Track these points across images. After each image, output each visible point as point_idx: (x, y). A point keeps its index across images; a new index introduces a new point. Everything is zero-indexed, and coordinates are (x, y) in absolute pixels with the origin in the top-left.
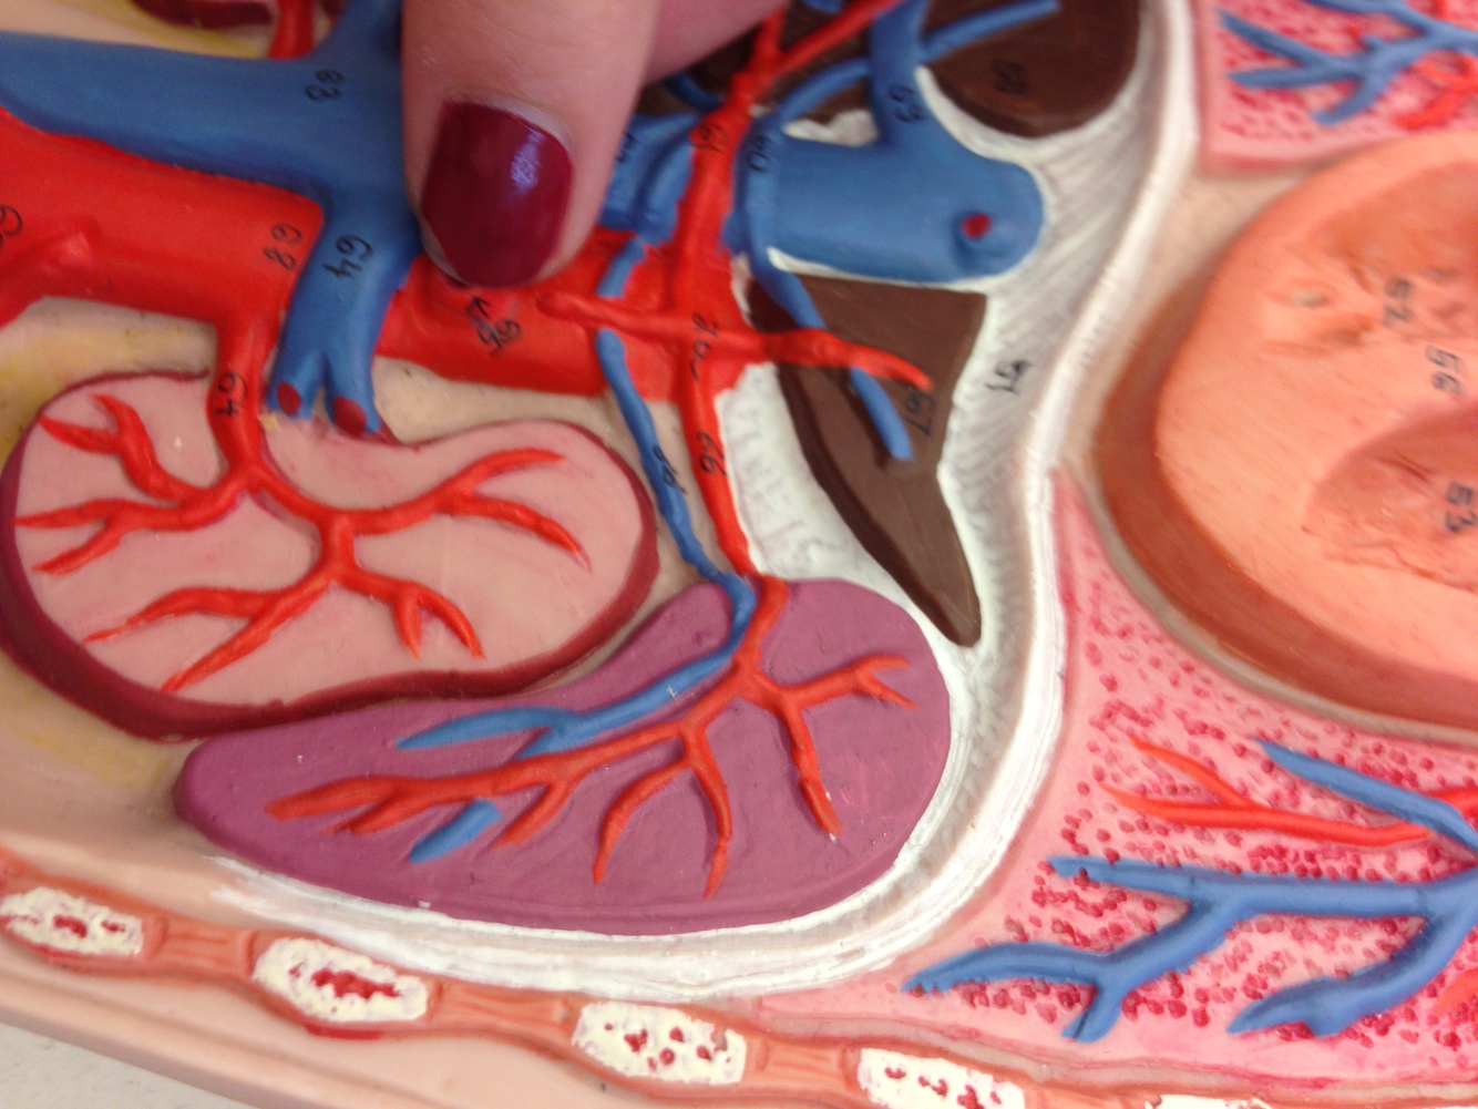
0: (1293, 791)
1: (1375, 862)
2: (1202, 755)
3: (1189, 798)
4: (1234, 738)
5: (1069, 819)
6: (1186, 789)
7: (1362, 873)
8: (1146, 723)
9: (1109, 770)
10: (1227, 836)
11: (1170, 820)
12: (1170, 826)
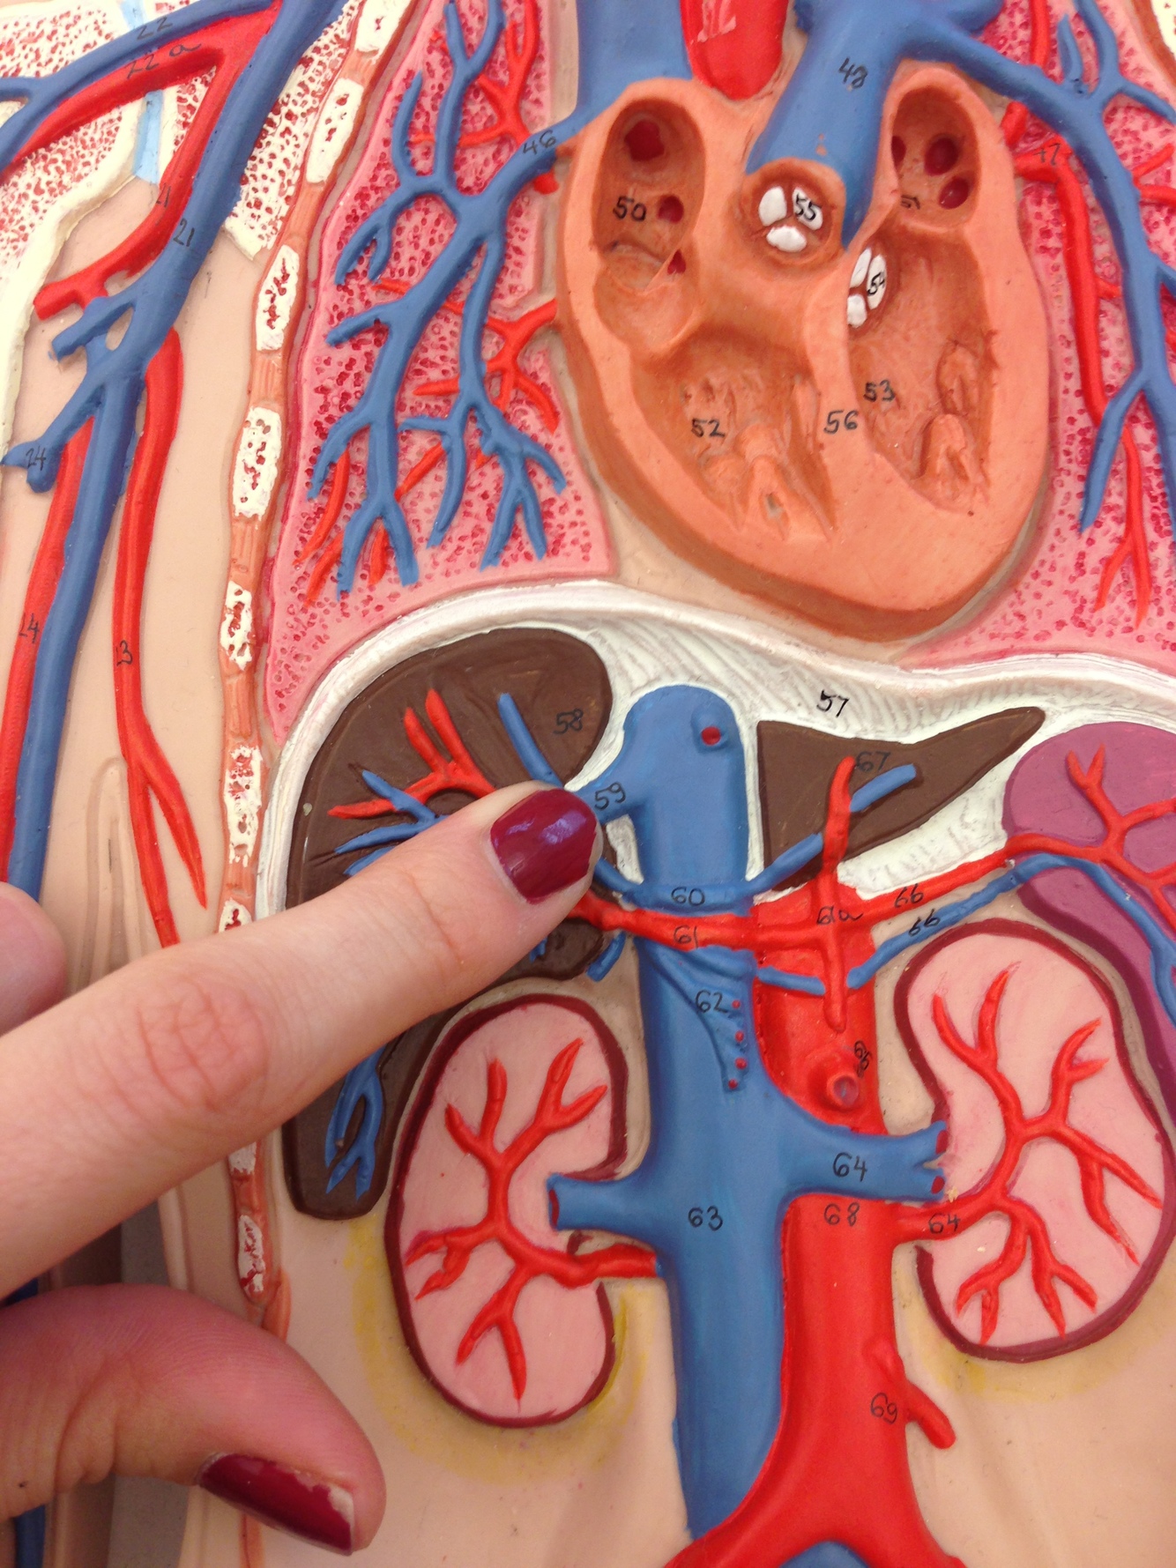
0: (1109, 509)
1: (1148, 458)
2: (1099, 565)
3: (1131, 574)
4: (1083, 546)
5: (1164, 648)
6: (1123, 575)
7: (1157, 467)
8: (1084, 601)
9: (1123, 624)
10: (1152, 550)
11: (1151, 586)
12: (1154, 585)
